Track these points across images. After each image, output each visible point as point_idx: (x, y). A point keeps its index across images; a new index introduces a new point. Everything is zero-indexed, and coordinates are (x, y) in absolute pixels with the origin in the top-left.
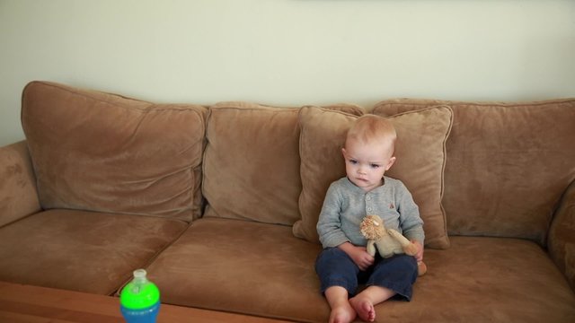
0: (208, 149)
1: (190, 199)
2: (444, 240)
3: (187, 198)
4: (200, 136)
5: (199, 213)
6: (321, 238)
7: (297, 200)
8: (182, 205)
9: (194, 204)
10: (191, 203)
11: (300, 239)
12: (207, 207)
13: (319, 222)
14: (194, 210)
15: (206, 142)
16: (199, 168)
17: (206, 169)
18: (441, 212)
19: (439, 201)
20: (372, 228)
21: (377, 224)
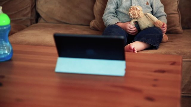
1: (29, 12)
2: (179, 28)
3: (27, 11)
5: (34, 21)
7: (92, 9)
8: (24, 16)
9: (31, 16)
10: (30, 15)
14: (31, 20)
18: (178, 13)
19: (177, 6)
20: (136, 11)
21: (139, 9)
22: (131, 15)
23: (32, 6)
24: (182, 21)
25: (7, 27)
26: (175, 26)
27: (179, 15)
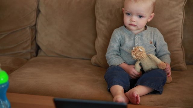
0: (40, 15)
1: (29, 45)
2: (183, 65)
3: (27, 44)
4: (35, 7)
5: (34, 54)
6: (108, 62)
7: (94, 43)
8: (24, 49)
9: (32, 49)
10: (30, 48)
11: (95, 66)
12: (39, 51)
13: (107, 52)
14: (31, 53)
15: (38, 11)
16: (34, 27)
17: (39, 27)
18: (181, 49)
19: (180, 42)
20: (139, 53)
21: (142, 50)
22: (134, 56)
23: (32, 39)
24: (186, 57)
25: (5, 85)
26: (178, 63)
27: (183, 51)
